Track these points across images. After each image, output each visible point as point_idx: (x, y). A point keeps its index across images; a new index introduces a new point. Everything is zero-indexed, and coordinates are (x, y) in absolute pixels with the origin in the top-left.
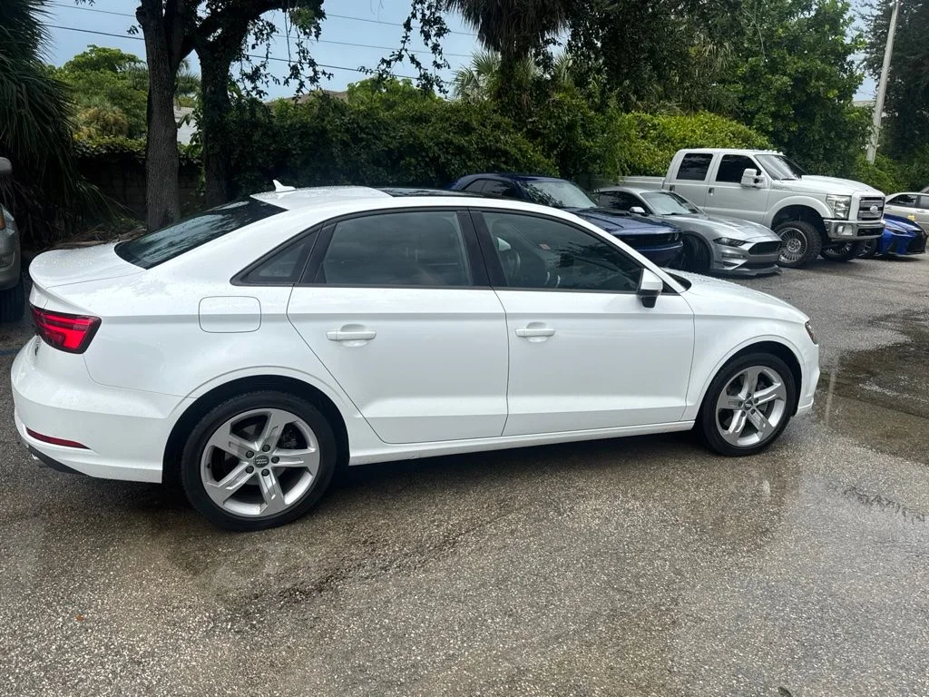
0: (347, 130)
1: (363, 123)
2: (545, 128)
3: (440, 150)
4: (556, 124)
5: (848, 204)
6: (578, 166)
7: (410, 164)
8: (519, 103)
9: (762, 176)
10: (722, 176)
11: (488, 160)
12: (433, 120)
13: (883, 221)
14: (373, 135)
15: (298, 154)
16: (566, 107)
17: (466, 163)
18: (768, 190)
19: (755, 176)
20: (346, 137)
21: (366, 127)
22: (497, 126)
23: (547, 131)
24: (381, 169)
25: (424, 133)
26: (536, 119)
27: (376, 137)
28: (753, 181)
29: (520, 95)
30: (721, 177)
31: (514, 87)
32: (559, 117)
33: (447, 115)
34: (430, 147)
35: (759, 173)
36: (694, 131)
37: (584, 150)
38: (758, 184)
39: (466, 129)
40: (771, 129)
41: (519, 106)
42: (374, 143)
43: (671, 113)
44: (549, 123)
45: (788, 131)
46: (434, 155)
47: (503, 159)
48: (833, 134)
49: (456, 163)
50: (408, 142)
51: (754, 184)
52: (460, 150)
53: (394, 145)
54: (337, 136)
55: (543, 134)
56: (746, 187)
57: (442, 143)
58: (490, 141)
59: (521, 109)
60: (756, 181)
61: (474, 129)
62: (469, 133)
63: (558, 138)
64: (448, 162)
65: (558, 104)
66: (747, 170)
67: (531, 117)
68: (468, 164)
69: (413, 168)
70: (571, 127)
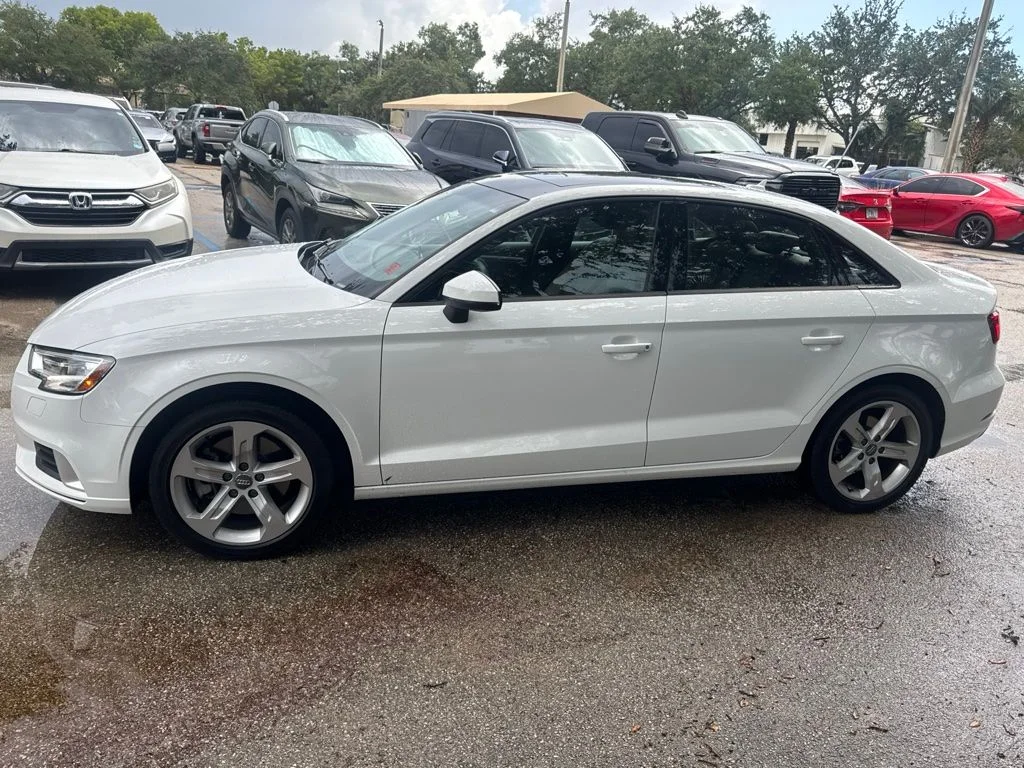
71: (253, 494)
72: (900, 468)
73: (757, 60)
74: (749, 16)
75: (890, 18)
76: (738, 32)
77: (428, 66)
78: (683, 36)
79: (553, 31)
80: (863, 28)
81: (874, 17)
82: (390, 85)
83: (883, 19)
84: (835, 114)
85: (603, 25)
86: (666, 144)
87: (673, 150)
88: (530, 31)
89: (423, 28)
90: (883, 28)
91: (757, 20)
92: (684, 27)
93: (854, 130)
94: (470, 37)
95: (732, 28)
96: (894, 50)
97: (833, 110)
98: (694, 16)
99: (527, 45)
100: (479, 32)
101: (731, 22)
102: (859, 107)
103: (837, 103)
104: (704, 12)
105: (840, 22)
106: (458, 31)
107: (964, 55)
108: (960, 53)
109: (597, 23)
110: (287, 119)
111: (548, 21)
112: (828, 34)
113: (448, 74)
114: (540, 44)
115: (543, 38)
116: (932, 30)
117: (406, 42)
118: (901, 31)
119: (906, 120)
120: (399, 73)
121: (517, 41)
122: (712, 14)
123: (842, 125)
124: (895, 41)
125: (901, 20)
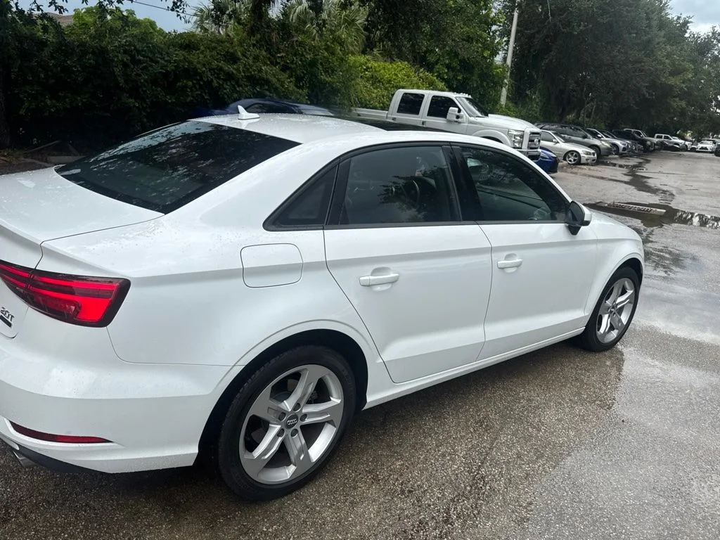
0: (125, 52)
1: (139, 46)
2: (292, 63)
3: (212, 75)
4: (301, 60)
5: (522, 137)
6: (320, 97)
7: (186, 86)
8: (270, 40)
9: (462, 113)
10: (432, 113)
11: (254, 88)
12: (202, 48)
13: (540, 150)
14: (150, 58)
15: (78, 71)
16: (307, 47)
17: (235, 88)
18: (466, 124)
19: (457, 113)
20: (126, 58)
21: (142, 51)
22: (256, 58)
23: (295, 66)
24: (159, 89)
25: (197, 58)
26: (284, 54)
27: (152, 60)
28: (455, 117)
29: (271, 33)
30: (430, 113)
31: (265, 26)
32: (303, 55)
33: (213, 45)
34: (204, 72)
35: (459, 111)
36: (396, 75)
37: (324, 83)
38: (460, 120)
39: (233, 59)
40: (446, 77)
41: (269, 43)
42: (151, 66)
43: (375, 59)
44: (295, 58)
45: (456, 79)
46: (208, 80)
47: (266, 87)
48: (485, 84)
49: (227, 87)
50: (183, 66)
51: (456, 120)
52: (230, 77)
53: (170, 68)
54: (117, 56)
55: (291, 68)
56: (450, 121)
57: (213, 69)
58: (254, 71)
59: (271, 45)
60: (458, 117)
61: (239, 59)
62: (235, 62)
63: (303, 73)
64: (221, 87)
65: (301, 44)
66: (451, 108)
67: (280, 53)
68: (238, 89)
69: (189, 90)
70: (313, 63)
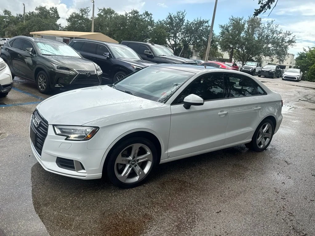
71: (136, 166)
72: (267, 139)
73: (149, 27)
74: (147, 14)
75: (183, 18)
76: (144, 18)
77: (43, 20)
78: (128, 18)
79: (86, 13)
80: (176, 20)
81: (179, 17)
82: (29, 26)
83: (181, 18)
84: (171, 44)
85: (102, 12)
86: (150, 53)
87: (153, 54)
88: (78, 12)
89: (37, 7)
90: (182, 20)
91: (149, 15)
92: (128, 15)
93: (176, 48)
94: (54, 12)
95: (142, 17)
96: (184, 26)
97: (170, 42)
98: (131, 12)
99: (77, 16)
100: (57, 10)
101: (142, 15)
102: (177, 42)
103: (171, 40)
104: (134, 12)
105: (170, 18)
106: (50, 10)
107: (201, 29)
108: (200, 28)
109: (100, 11)
110: (34, 40)
111: (84, 10)
112: (167, 21)
113: (51, 24)
114: (82, 16)
115: (83, 14)
116: (193, 22)
117: (31, 11)
118: (186, 21)
119: (188, 46)
120: (33, 22)
121: (74, 15)
122: (137, 12)
123: (172, 47)
124: (184, 24)
125: (186, 19)
